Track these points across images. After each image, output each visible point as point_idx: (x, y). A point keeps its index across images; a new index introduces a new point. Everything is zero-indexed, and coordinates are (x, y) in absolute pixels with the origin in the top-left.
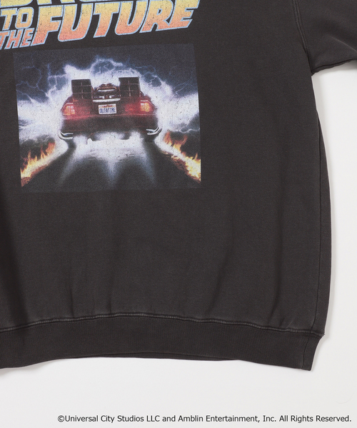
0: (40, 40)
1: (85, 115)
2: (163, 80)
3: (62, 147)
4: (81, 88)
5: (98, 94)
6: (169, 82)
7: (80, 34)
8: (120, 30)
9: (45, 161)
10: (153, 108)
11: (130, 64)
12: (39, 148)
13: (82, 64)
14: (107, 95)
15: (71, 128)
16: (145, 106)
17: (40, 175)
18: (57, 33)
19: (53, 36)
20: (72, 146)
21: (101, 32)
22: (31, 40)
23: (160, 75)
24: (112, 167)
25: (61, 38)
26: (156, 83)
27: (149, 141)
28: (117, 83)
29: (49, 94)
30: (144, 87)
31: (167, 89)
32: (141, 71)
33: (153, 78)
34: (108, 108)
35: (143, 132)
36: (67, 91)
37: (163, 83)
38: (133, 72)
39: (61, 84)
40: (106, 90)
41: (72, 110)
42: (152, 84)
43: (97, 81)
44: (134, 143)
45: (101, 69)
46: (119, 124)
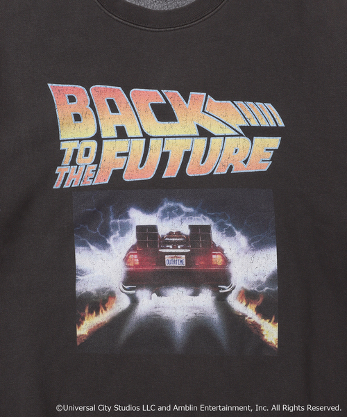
0: (104, 178)
2: (238, 230)
4: (147, 235)
5: (164, 242)
6: (245, 233)
7: (148, 173)
8: (192, 170)
9: (104, 317)
10: (226, 261)
13: (148, 208)
14: (175, 245)
16: (217, 259)
17: (97, 332)
18: (122, 171)
19: (117, 174)
20: (134, 301)
21: (171, 172)
22: (93, 179)
23: (234, 224)
24: (179, 329)
25: (127, 177)
26: (230, 233)
27: (221, 300)
28: (186, 231)
29: (110, 241)
30: (217, 237)
31: (242, 240)
32: (213, 218)
33: (226, 226)
34: (175, 259)
35: (215, 290)
36: (131, 238)
37: (238, 233)
38: (205, 219)
39: (124, 229)
40: (174, 239)
41: (135, 260)
42: (226, 233)
43: (164, 228)
44: (205, 301)
45: (169, 214)
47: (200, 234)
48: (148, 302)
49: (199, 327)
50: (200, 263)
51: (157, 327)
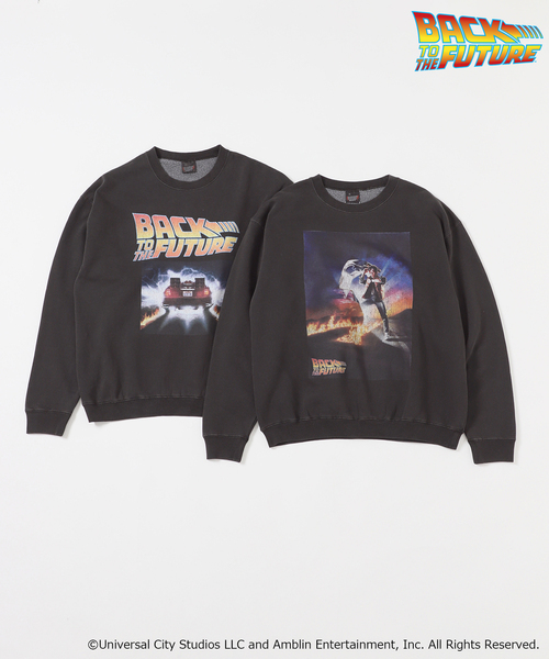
0: (157, 256)
1: (176, 296)
2: (215, 278)
3: (163, 312)
4: (175, 282)
5: (183, 286)
7: (177, 254)
8: (197, 253)
9: (153, 318)
10: (210, 292)
11: (201, 271)
12: (150, 311)
13: (177, 270)
14: (188, 287)
15: (168, 302)
16: (206, 292)
17: (150, 325)
18: (165, 253)
19: (163, 254)
20: (168, 311)
21: (187, 254)
22: (151, 256)
23: (214, 276)
24: (187, 324)
25: (167, 256)
26: (213, 280)
27: (206, 309)
28: (194, 281)
29: (158, 284)
30: (207, 283)
31: (216, 282)
32: (206, 274)
33: (211, 277)
34: (188, 294)
35: (204, 305)
36: (168, 283)
37: (215, 280)
38: (202, 275)
39: (165, 279)
40: (188, 284)
41: (169, 292)
42: (211, 280)
43: (183, 279)
44: (200, 311)
45: (186, 273)
46: (193, 302)
47: (200, 282)
48: (174, 312)
49: (196, 323)
50: (199, 295)
51: (178, 323)
